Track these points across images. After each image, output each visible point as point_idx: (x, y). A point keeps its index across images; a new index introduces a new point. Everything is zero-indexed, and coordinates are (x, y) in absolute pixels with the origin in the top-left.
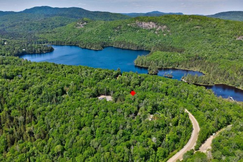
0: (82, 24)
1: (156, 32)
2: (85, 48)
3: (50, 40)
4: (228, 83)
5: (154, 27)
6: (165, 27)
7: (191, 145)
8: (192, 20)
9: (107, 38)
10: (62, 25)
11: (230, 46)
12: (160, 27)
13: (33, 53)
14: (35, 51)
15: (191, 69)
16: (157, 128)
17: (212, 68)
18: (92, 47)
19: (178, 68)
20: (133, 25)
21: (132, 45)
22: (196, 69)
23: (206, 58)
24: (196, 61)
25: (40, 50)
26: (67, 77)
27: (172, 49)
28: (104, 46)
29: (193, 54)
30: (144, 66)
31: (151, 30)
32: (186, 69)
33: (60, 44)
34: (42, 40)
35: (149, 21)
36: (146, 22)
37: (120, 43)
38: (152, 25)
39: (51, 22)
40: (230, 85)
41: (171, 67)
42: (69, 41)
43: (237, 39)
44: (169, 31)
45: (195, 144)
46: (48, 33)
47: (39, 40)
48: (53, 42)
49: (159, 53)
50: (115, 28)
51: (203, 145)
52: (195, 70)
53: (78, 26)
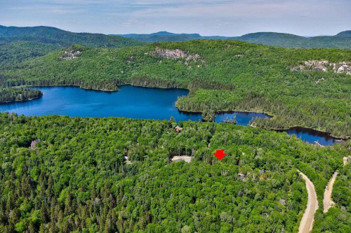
0: (73, 53)
1: (186, 63)
2: (91, 90)
3: (29, 80)
4: (303, 125)
5: (183, 56)
6: (197, 56)
8: (229, 46)
9: (119, 72)
10: (34, 55)
11: (287, 80)
12: (190, 56)
14: (14, 98)
15: (252, 110)
17: (278, 108)
18: (101, 86)
19: (236, 110)
20: (152, 54)
22: (259, 110)
23: (263, 95)
24: (254, 99)
25: (23, 97)
27: (218, 86)
28: (120, 85)
29: (247, 91)
30: (191, 110)
31: (178, 60)
32: (246, 111)
33: (47, 85)
34: (15, 80)
35: (175, 48)
36: (171, 49)
37: (142, 80)
38: (178, 54)
39: (13, 50)
40: (306, 127)
41: (227, 110)
42: (61, 80)
43: (292, 70)
44: (203, 61)
45: (317, 202)
46: (17, 67)
47: (9, 80)
48: (34, 82)
49: (204, 92)
50: (128, 59)
51: (324, 201)
52: (258, 112)
53: (67, 56)
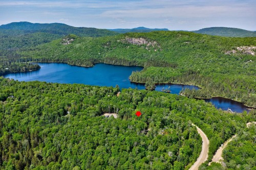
0: (68, 40)
1: (147, 48)
2: (75, 65)
3: (35, 58)
4: (224, 95)
5: (145, 43)
6: (155, 42)
7: (203, 157)
8: (180, 35)
9: (97, 54)
10: (45, 42)
11: (220, 61)
12: (150, 43)
13: (17, 72)
14: (20, 70)
15: (187, 83)
16: (169, 142)
17: (207, 82)
18: (82, 64)
19: (174, 83)
20: (123, 41)
21: (125, 61)
22: (192, 83)
23: (199, 72)
24: (191, 75)
25: (26, 69)
26: (64, 96)
27: (166, 64)
28: (95, 63)
29: (187, 68)
30: (140, 82)
31: (141, 45)
32: (182, 84)
33: (46, 62)
34: (25, 58)
35: (139, 37)
36: (136, 38)
37: (111, 59)
38: (142, 41)
39: (32, 38)
40: (226, 97)
41: (167, 82)
42: (56, 58)
43: (226, 53)
44: (159, 47)
45: (207, 156)
46: (31, 50)
47: (22, 58)
48: (38, 60)
49: (152, 68)
50: (105, 44)
51: (214, 157)
52: (191, 84)
53: (64, 42)
